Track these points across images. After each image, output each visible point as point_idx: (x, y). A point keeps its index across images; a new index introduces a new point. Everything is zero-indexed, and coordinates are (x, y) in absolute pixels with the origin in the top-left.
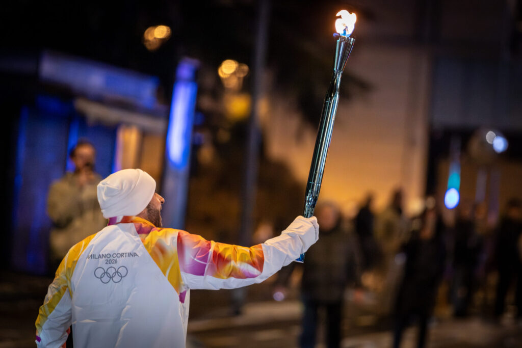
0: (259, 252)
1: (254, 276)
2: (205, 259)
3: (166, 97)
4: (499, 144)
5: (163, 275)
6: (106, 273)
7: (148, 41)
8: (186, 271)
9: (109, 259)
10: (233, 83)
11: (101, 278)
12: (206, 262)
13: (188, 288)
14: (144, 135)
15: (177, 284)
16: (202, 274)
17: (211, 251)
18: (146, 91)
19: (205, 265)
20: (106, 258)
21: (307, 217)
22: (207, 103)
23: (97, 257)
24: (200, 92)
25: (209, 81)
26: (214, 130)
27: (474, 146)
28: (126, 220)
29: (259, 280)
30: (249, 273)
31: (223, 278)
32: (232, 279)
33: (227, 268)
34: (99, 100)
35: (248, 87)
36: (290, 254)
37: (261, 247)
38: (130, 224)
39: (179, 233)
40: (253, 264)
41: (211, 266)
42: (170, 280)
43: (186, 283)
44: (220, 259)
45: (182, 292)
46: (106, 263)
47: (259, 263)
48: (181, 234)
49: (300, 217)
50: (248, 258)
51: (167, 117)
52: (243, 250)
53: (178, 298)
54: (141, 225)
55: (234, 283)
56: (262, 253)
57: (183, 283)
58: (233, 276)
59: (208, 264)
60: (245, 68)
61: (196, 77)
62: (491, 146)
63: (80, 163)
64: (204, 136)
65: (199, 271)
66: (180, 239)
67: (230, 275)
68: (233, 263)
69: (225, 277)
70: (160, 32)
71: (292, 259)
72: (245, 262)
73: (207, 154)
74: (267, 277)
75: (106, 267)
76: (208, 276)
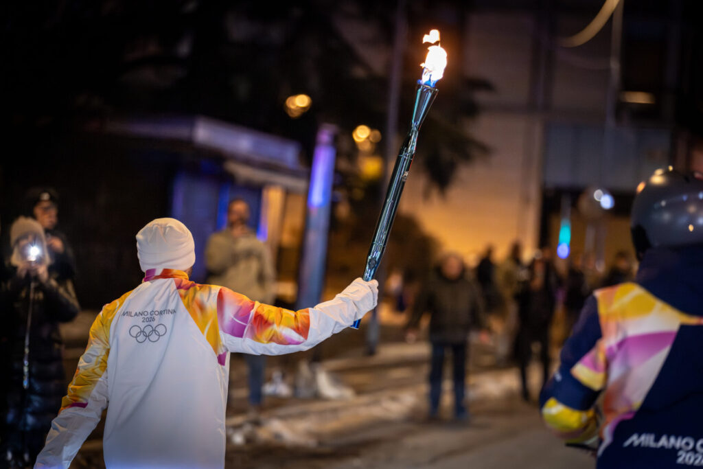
0: (305, 317)
1: (298, 343)
2: (245, 319)
3: (308, 158)
4: (606, 202)
5: (201, 333)
6: (142, 331)
7: (290, 109)
8: (224, 331)
9: (146, 317)
10: (367, 147)
11: (136, 337)
12: (246, 322)
13: (227, 350)
14: (288, 193)
15: (215, 344)
16: (240, 335)
17: (253, 312)
18: (289, 154)
19: (245, 327)
20: (143, 316)
21: (367, 280)
22: (344, 165)
23: (133, 314)
24: (338, 155)
25: (345, 145)
26: (350, 189)
27: (584, 204)
28: (166, 274)
29: (304, 347)
30: (292, 340)
31: (263, 343)
32: (274, 344)
33: (268, 332)
34: (247, 162)
35: (380, 149)
36: (341, 321)
37: (308, 312)
38: (170, 280)
39: (221, 290)
40: (297, 330)
41: (252, 329)
42: (208, 338)
43: (224, 344)
44: (261, 322)
45: (221, 353)
46: (143, 322)
47: (303, 330)
48: (223, 292)
49: (359, 280)
50: (293, 323)
51: (309, 176)
52: (288, 314)
53: (216, 360)
54: (182, 281)
55: (275, 349)
56: (308, 318)
57: (221, 343)
58: (274, 341)
59: (248, 326)
60: (377, 133)
61: (335, 141)
62: (599, 203)
63: (234, 217)
64: (341, 194)
65: (238, 332)
66: (221, 296)
67: (271, 340)
68: (275, 327)
69: (266, 342)
70: (300, 102)
71: (343, 326)
72: (288, 327)
73: (344, 210)
74: (312, 345)
75: (142, 325)
76: (247, 339)
